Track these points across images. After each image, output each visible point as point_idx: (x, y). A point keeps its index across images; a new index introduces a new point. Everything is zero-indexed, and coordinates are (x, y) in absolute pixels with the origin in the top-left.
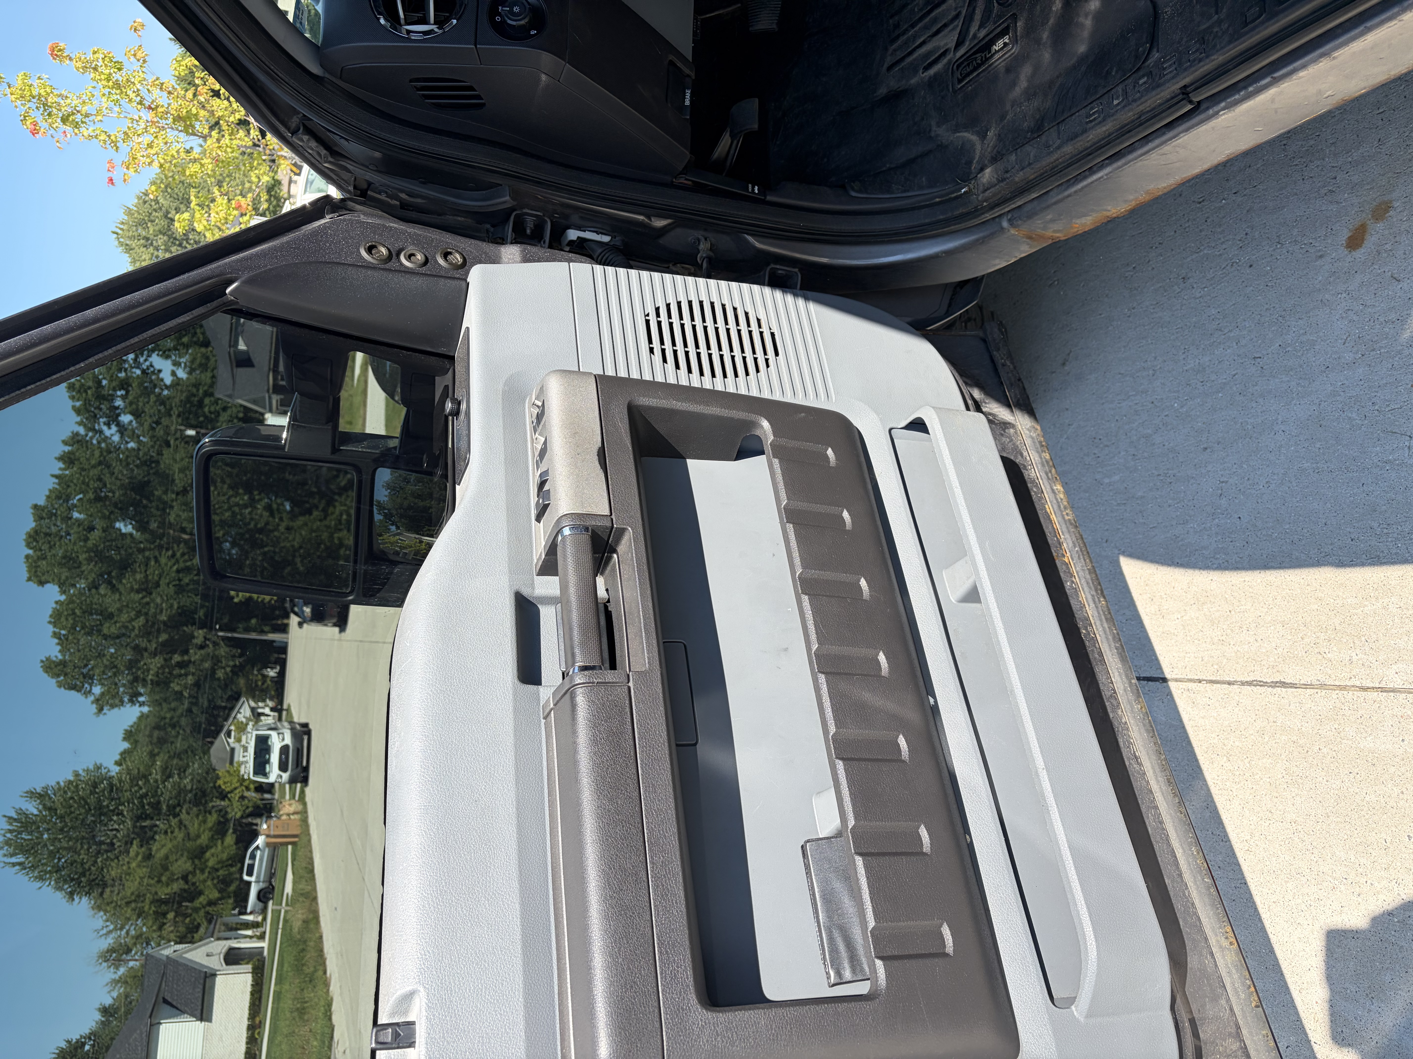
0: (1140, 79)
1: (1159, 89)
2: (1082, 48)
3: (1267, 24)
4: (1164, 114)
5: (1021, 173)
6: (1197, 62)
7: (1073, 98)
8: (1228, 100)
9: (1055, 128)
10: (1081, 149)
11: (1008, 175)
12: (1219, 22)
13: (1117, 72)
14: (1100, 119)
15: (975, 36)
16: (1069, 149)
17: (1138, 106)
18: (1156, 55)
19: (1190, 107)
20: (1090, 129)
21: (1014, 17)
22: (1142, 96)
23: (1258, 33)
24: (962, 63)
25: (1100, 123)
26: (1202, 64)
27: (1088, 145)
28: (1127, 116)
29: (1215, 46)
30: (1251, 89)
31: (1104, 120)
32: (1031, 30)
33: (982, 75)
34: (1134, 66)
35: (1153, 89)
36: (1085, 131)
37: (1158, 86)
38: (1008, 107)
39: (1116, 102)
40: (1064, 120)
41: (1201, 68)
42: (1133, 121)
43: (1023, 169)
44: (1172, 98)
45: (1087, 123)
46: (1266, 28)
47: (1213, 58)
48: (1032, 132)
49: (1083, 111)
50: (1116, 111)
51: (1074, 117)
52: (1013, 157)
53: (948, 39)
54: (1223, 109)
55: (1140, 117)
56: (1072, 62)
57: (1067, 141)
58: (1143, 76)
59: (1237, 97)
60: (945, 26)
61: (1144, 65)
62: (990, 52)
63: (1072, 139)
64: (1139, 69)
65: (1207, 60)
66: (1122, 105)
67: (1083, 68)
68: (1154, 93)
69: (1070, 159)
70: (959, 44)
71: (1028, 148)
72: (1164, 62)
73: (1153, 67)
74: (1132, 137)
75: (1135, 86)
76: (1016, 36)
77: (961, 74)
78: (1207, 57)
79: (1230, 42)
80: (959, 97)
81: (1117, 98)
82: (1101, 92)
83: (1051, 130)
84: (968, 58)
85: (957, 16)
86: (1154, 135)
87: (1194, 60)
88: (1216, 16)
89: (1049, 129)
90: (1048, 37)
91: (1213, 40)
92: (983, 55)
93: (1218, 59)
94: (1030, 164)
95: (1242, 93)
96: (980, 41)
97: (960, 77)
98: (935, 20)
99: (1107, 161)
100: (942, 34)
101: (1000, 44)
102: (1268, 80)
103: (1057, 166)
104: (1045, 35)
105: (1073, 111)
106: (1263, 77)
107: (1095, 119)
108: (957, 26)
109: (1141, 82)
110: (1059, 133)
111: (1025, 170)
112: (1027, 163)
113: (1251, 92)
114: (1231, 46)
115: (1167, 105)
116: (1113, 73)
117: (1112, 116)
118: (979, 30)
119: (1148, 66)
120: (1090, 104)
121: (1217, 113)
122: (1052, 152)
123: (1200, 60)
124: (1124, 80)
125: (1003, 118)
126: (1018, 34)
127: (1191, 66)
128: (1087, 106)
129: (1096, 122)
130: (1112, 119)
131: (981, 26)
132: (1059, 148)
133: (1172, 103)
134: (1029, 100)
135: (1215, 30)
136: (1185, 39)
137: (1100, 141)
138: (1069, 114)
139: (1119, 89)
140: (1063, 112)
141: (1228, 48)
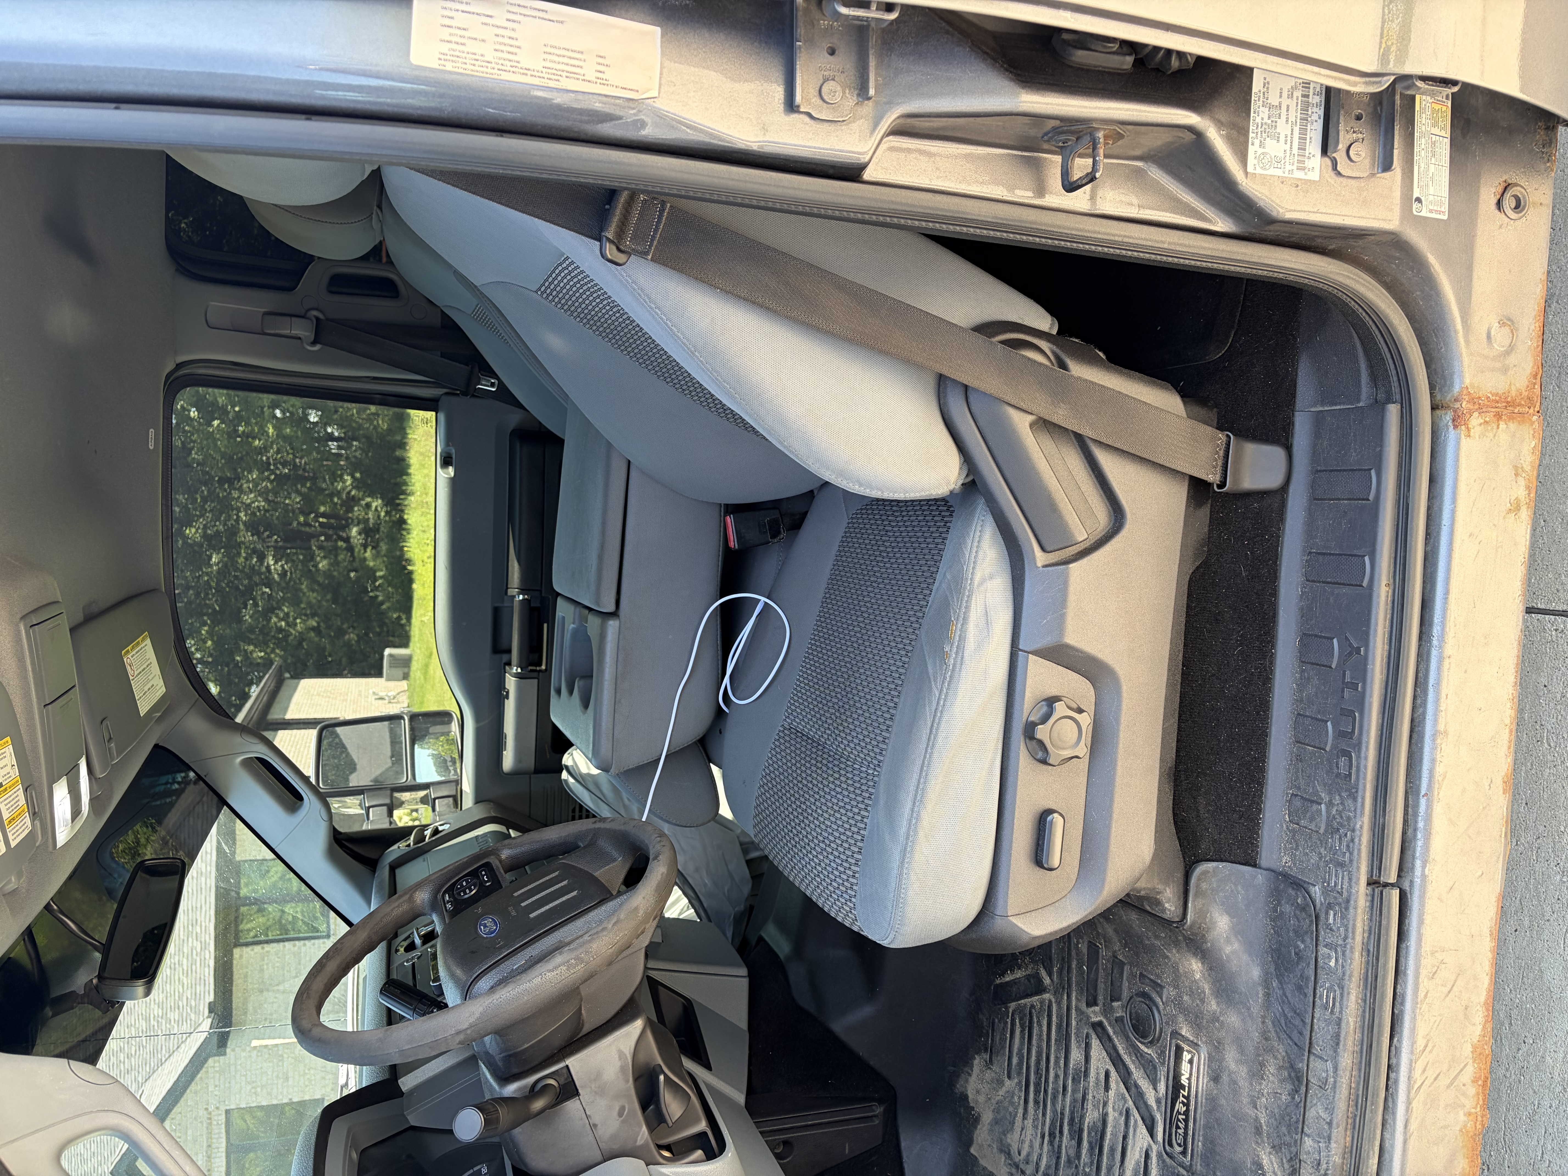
0: (1327, 919)
1: (1352, 902)
2: (1256, 973)
3: (1363, 755)
4: (1384, 923)
5: (1333, 1145)
6: (1351, 845)
7: (1295, 1012)
8: (1418, 854)
9: (1312, 1058)
10: (1357, 1049)
11: (1324, 1166)
12: (1330, 804)
13: (1303, 942)
14: (1338, 992)
15: (1158, 1101)
16: (1347, 1059)
17: (1353, 938)
18: (1316, 891)
19: (1395, 893)
20: (1341, 1012)
21: (1175, 1034)
22: (1346, 926)
23: (1366, 767)
24: (1170, 1135)
25: (1342, 995)
26: (1356, 840)
27: (1358, 1035)
28: (1356, 962)
29: (1349, 818)
30: (1421, 825)
31: (1342, 988)
32: (1197, 1020)
33: (1198, 1116)
34: (1310, 916)
35: (1347, 909)
36: (1339, 1022)
37: (1348, 901)
38: (1251, 1112)
39: (1332, 963)
40: (1310, 1043)
41: (1360, 844)
42: (1368, 963)
43: (1329, 1138)
44: (1372, 901)
45: (1332, 1012)
46: (1366, 758)
47: (1358, 826)
48: (1297, 1091)
49: (1317, 1011)
50: (1343, 967)
51: (1316, 1027)
52: (1308, 1143)
53: (1140, 1139)
54: (1424, 867)
55: (1369, 951)
56: (1260, 995)
57: (1335, 1052)
58: (1327, 913)
59: (1420, 843)
60: (1125, 1137)
61: (1317, 908)
62: (1183, 1087)
63: (1338, 1044)
64: (1317, 917)
65: (1358, 833)
66: (1340, 954)
67: (1275, 984)
68: (1351, 910)
69: (1360, 1070)
70: (1151, 1131)
71: (1311, 1114)
72: (1328, 885)
73: (1325, 900)
74: (1385, 977)
75: (1331, 929)
76: (1192, 1042)
77: (1179, 1145)
78: (1353, 831)
79: (1355, 799)
80: (1199, 1167)
81: (1329, 957)
82: (1311, 973)
83: (1311, 1066)
84: (1171, 1123)
85: (1128, 1113)
86: (1402, 959)
87: (1348, 846)
88: (1323, 806)
89: (1308, 1066)
90: (1218, 1003)
91: (1342, 817)
92: (1181, 1098)
93: (1364, 823)
94: (1330, 1124)
95: (1419, 836)
96: (1166, 1099)
97: (1181, 1149)
98: (1112, 1150)
99: (1395, 1040)
100: (1129, 1147)
101: (1185, 1067)
102: (1423, 802)
103: (1358, 1096)
104: (1213, 1005)
105: (1308, 1021)
106: (1417, 806)
107: (1334, 999)
108: (1136, 1121)
109: (1331, 921)
110: (1321, 1058)
111: (1333, 1138)
112: (1326, 1127)
113: (1425, 826)
114: (1360, 800)
115: (1376, 912)
116: (1302, 946)
117: (1344, 974)
118: (1155, 1089)
119: (1322, 904)
120: (1314, 997)
121: (1424, 877)
122: (1335, 1082)
123: (1352, 840)
124: (1317, 940)
125: (1258, 1131)
126: (1192, 1038)
127: (1351, 854)
128: (1314, 1002)
129: (1338, 999)
130: (1347, 977)
131: (1154, 1083)
132: (1336, 1068)
133: (1377, 907)
134: (1263, 1078)
135: (1334, 812)
136: (1322, 850)
137: (1364, 1017)
138: (1309, 1028)
139: (1323, 950)
140: (1301, 1033)
141: (1359, 804)
